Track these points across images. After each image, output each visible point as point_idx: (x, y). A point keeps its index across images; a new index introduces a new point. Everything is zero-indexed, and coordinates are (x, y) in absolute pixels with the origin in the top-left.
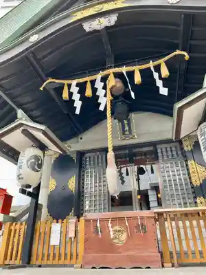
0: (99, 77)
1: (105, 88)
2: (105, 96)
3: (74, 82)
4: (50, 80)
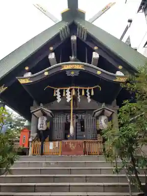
0: (69, 89)
1: (70, 94)
2: (70, 97)
3: (59, 90)
4: (48, 86)
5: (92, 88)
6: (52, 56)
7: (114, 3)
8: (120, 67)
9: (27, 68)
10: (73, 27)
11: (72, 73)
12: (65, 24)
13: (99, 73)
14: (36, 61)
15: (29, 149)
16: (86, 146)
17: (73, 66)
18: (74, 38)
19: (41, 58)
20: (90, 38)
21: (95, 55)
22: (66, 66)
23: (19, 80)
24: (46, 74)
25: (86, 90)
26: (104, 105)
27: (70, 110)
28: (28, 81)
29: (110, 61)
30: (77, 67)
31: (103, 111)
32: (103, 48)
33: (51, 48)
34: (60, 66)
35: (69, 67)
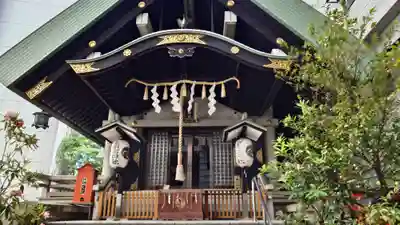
2: (178, 102)
4: (133, 80)
5: (222, 82)
6: (143, 20)
8: (279, 41)
9: (93, 44)
11: (181, 51)
13: (235, 50)
15: (92, 207)
16: (209, 200)
17: (182, 37)
19: (121, 24)
21: (230, 18)
22: (169, 38)
23: (72, 66)
24: (128, 53)
25: (211, 86)
26: (244, 116)
27: (178, 128)
28: (89, 69)
30: (189, 39)
31: (245, 129)
33: (142, 5)
34: (156, 38)
35: (173, 40)
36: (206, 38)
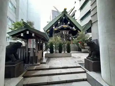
0: (64, 31)
2: (64, 33)
4: (60, 30)
5: (68, 31)
6: (59, 22)
7: (74, 7)
8: (74, 26)
9: (54, 25)
10: (65, 15)
12: (63, 14)
14: (56, 25)
17: (65, 26)
18: (64, 18)
19: (57, 23)
20: (68, 18)
21: (69, 23)
28: (56, 29)
29: (72, 24)
30: (66, 27)
32: (71, 22)
33: (59, 21)
34: (63, 26)
35: (64, 26)
36: (68, 26)
